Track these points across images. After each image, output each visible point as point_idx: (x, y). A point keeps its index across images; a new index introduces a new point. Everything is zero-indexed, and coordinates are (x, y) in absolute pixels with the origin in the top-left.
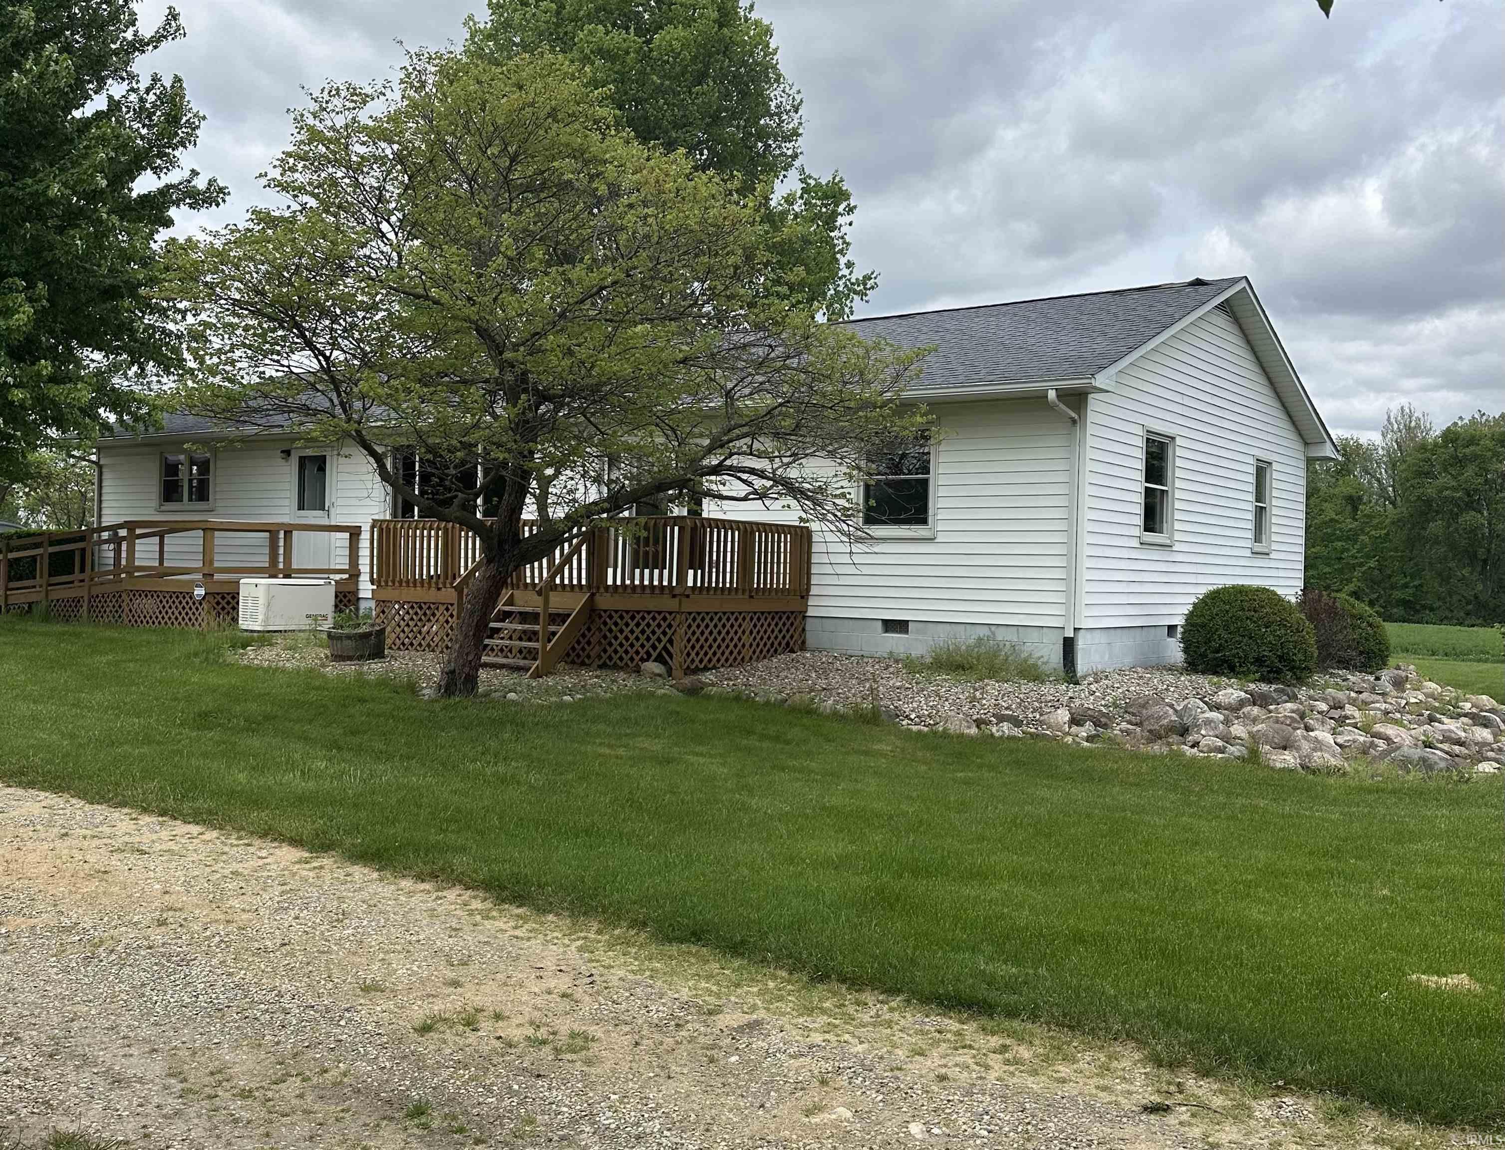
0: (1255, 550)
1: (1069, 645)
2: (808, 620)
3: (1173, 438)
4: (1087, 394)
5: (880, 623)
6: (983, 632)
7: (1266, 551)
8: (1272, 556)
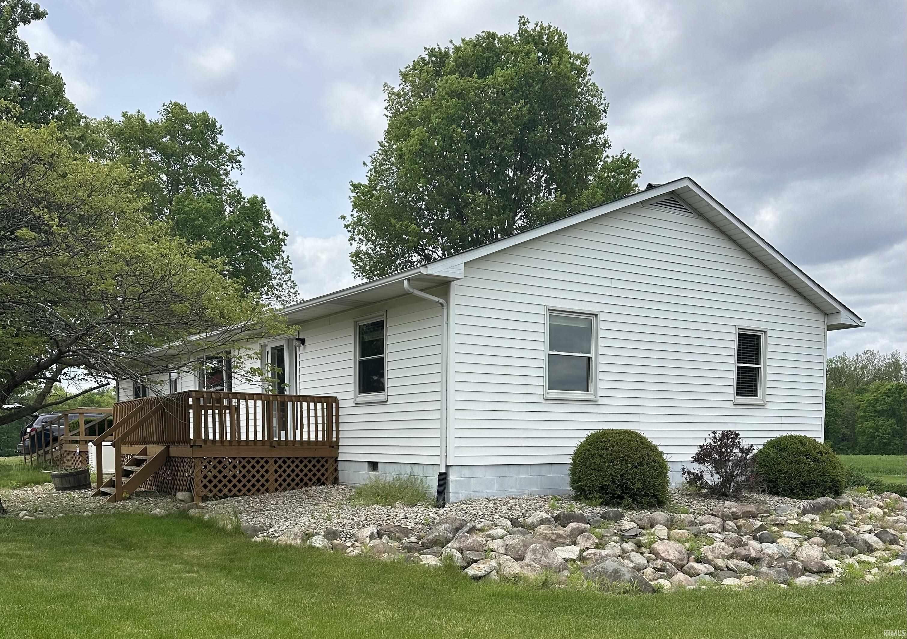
0: (737, 402)
1: (443, 478)
2: (339, 463)
3: (596, 315)
4: (450, 282)
5: (367, 464)
6: (408, 469)
7: (762, 403)
8: (768, 407)
